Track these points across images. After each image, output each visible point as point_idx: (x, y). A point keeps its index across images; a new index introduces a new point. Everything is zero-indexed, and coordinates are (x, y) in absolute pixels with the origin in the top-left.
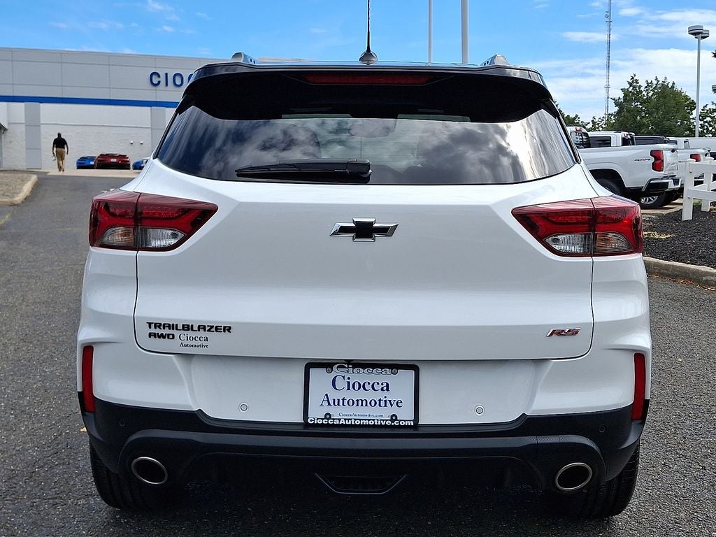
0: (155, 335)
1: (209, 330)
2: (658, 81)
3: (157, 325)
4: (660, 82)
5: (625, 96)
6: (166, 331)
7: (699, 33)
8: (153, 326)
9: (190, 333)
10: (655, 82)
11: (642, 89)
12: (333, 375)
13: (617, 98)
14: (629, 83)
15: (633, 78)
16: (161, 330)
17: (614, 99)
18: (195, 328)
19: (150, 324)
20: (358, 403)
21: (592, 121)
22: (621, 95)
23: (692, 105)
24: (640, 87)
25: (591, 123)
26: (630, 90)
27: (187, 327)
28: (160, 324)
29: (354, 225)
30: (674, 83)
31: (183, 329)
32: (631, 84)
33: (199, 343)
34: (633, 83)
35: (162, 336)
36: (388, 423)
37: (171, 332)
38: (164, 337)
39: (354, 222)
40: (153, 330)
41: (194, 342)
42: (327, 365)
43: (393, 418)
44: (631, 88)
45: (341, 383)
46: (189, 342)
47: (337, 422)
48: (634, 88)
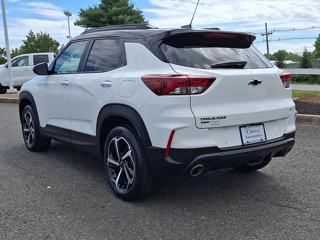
0: (203, 122)
1: (220, 119)
2: (42, 33)
3: (204, 119)
4: (43, 34)
5: (28, 39)
6: (207, 121)
7: (69, 14)
8: (202, 119)
9: (214, 120)
10: (41, 34)
11: (35, 36)
12: (246, 129)
13: (24, 40)
14: (29, 34)
15: (31, 31)
16: (205, 120)
17: (23, 41)
18: (216, 118)
19: (201, 119)
20: (254, 137)
21: (12, 50)
22: (26, 39)
23: (58, 44)
24: (34, 36)
25: (12, 51)
26: (30, 37)
27: (213, 118)
28: (205, 119)
29: (253, 81)
30: (49, 34)
31: (212, 119)
32: (30, 34)
33: (217, 123)
34: (31, 34)
35: (205, 122)
36: (261, 141)
37: (208, 121)
38: (206, 123)
39: (253, 80)
40: (202, 121)
41: (215, 123)
42: (244, 126)
43: (262, 139)
44: (30, 36)
45: (249, 132)
46: (214, 123)
47: (250, 143)
48: (32, 36)
